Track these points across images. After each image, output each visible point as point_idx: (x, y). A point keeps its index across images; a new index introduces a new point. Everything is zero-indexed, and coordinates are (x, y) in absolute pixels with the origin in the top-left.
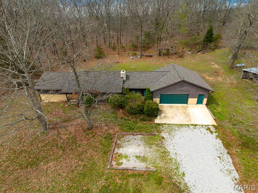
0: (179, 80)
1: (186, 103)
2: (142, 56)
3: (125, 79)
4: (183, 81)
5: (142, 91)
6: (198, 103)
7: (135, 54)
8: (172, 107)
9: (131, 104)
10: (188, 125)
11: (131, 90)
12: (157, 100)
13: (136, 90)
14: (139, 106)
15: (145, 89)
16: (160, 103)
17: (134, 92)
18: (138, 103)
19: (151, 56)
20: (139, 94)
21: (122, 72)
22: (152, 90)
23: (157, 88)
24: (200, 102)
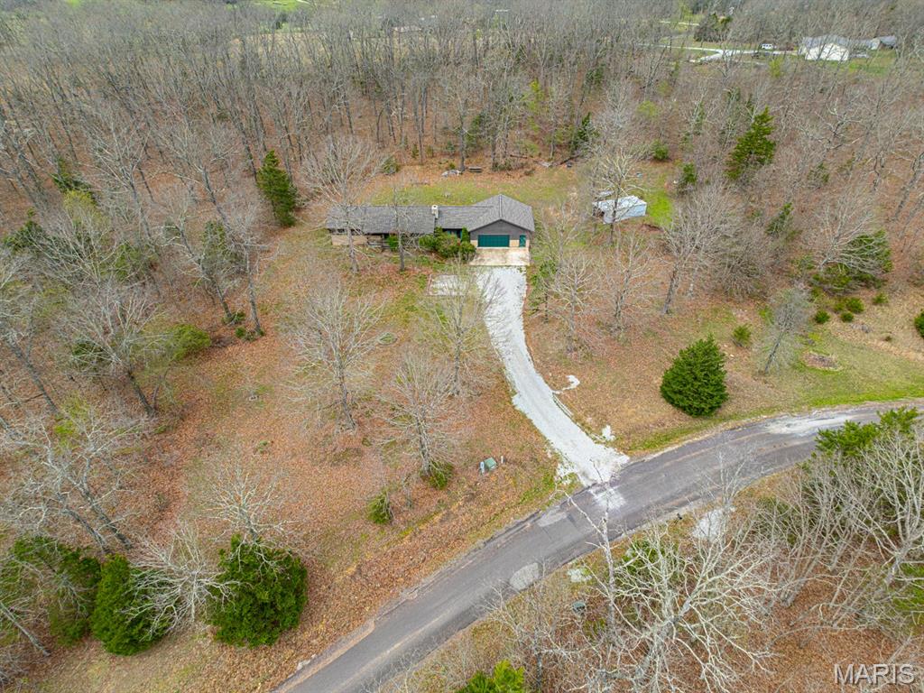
0: (498, 219)
1: (508, 245)
2: (463, 169)
3: (437, 216)
4: (501, 220)
5: (458, 231)
6: (520, 246)
7: (452, 167)
8: (491, 250)
9: (445, 246)
10: (502, 267)
11: (444, 230)
12: (475, 243)
13: (451, 230)
14: (453, 248)
15: (461, 230)
16: (479, 246)
17: (448, 233)
18: (452, 245)
19: (479, 171)
20: (454, 235)
21: (433, 208)
22: (469, 230)
23: (474, 228)
24: (522, 244)
